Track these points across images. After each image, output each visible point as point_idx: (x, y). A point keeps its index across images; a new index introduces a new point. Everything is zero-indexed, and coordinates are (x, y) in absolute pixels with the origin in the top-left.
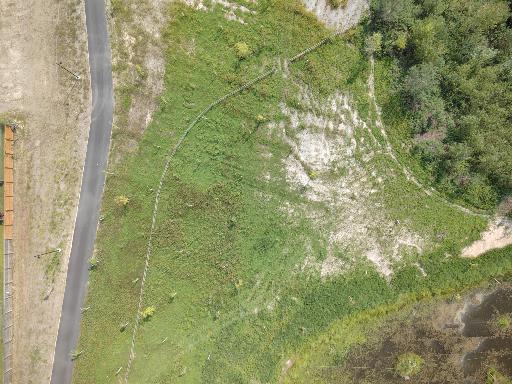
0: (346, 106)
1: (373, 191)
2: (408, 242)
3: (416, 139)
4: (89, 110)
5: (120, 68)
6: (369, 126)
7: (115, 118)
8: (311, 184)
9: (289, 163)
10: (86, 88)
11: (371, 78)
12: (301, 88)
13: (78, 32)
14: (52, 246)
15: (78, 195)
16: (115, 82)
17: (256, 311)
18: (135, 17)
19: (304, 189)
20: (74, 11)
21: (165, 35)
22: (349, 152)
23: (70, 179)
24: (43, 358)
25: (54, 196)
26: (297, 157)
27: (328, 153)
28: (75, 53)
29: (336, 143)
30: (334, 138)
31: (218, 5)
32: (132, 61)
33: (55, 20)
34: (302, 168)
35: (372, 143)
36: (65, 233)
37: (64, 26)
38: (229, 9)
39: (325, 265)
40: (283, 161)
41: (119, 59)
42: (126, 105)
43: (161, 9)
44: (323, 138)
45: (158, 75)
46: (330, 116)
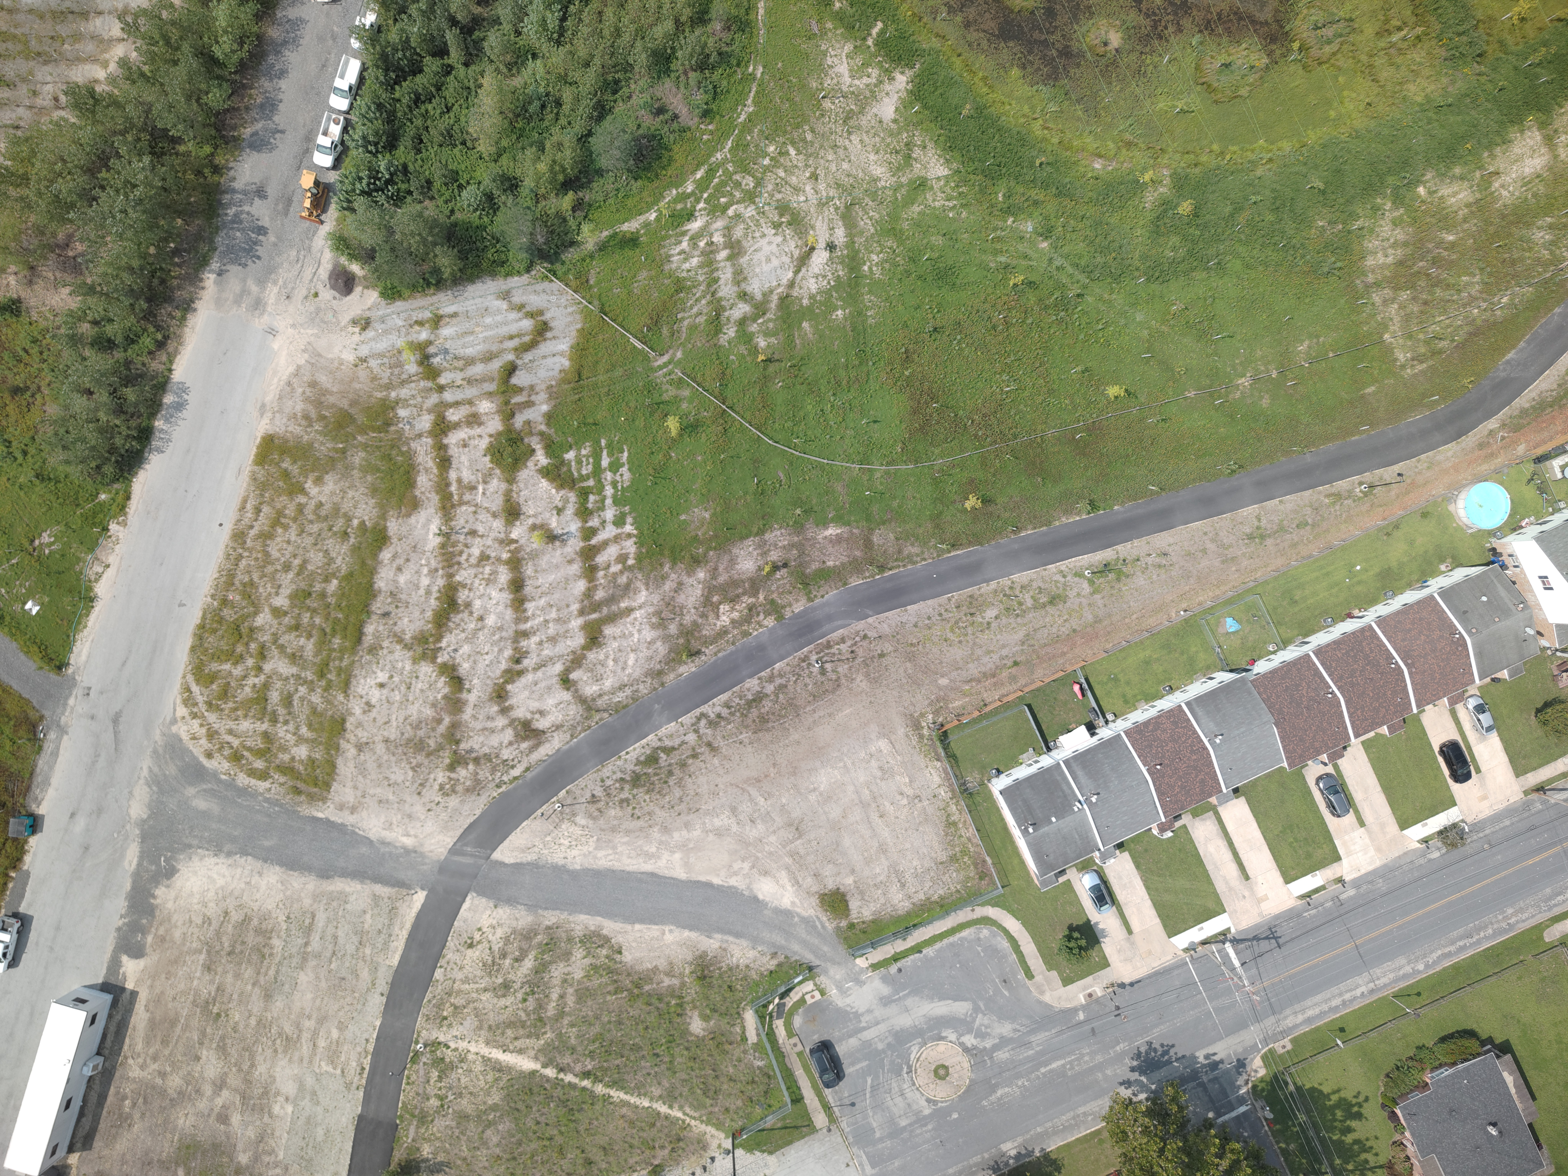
0: (685, 245)
1: (792, 152)
2: (843, 69)
3: (691, 123)
4: (860, 625)
5: (774, 609)
6: (698, 201)
7: (855, 581)
8: (821, 247)
9: (804, 293)
10: (829, 646)
11: (626, 227)
12: (686, 323)
13: (750, 697)
14: (1086, 587)
15: (993, 585)
16: (798, 608)
17: (1045, 245)
18: (688, 619)
20: (719, 716)
21: (697, 562)
22: (749, 212)
23: (974, 606)
24: (1256, 523)
25: (1012, 620)
26: (791, 284)
27: (766, 240)
28: (782, 687)
29: (746, 235)
30: (739, 242)
31: (616, 502)
32: (755, 594)
33: (747, 741)
34: (804, 270)
35: (723, 184)
36: (1059, 578)
37: (749, 721)
38: (614, 484)
39: (931, 175)
40: (805, 302)
41: (762, 616)
42: (826, 575)
43: (658, 587)
44: (747, 258)
45: (759, 546)
46: (709, 262)
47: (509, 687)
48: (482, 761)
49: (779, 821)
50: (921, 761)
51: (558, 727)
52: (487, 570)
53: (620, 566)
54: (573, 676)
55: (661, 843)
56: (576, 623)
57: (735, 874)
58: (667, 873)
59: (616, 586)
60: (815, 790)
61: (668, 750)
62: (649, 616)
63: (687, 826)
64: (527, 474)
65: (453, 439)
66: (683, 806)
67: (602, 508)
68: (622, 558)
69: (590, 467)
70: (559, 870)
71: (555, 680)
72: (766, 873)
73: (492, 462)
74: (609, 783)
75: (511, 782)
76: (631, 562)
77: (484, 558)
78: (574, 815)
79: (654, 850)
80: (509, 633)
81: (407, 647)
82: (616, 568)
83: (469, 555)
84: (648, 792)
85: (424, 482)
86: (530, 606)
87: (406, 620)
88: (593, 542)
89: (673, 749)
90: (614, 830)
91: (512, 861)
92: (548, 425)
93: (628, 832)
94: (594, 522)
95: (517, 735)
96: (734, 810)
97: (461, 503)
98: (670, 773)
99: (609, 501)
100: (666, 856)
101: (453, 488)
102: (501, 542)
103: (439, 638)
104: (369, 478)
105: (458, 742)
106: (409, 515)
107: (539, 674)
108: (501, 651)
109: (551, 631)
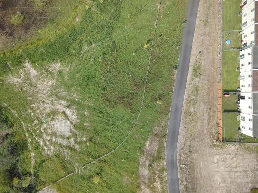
0: (46, 148)
1: (33, 105)
2: (16, 80)
3: (11, 131)
5: (162, 170)
7: (165, 144)
8: (65, 109)
9: (75, 120)
10: (180, 160)
11: (33, 164)
12: (69, 158)
13: (185, 189)
14: (197, 79)
15: (184, 105)
16: (165, 164)
17: (93, 45)
19: (68, 107)
22: (45, 125)
23: (188, 113)
24: (202, 21)
25: (197, 104)
26: (71, 123)
27: (55, 124)
28: (186, 179)
29: (51, 129)
30: (52, 132)
34: (69, 117)
35: (33, 130)
36: (191, 86)
39: (58, 68)
40: (78, 121)
41: (163, 175)
42: (159, 151)
44: (58, 132)
45: (142, 167)
46: (54, 144)
50: (225, 149)
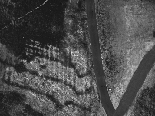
5: (83, 19)
12: (7, 14)
13: (102, 34)
16: (85, 13)
20: (104, 43)
28: (103, 25)
31: (42, 47)
32: (78, 23)
33: (112, 39)
37: (108, 36)
38: (38, 46)
41: (84, 23)
43: (67, 45)
47: (77, 90)
48: (92, 104)
49: (134, 39)
51: (91, 82)
52: (46, 84)
53: (58, 52)
54: (80, 74)
55: (128, 69)
56: (68, 69)
57: (142, 54)
58: (135, 70)
59: (63, 55)
60: (130, 27)
61: (107, 58)
62: (73, 50)
63: (127, 61)
64: (27, 66)
65: (12, 80)
66: (122, 60)
67: (43, 51)
68: (56, 51)
69: (32, 50)
70: (125, 95)
71: (80, 79)
72: (144, 47)
73: (21, 73)
74: (109, 75)
75: (99, 98)
76: (58, 50)
77: (43, 84)
78: (113, 86)
79: (129, 71)
80: (64, 85)
81: (58, 111)
82: (58, 54)
83: (41, 87)
84: (115, 67)
85: (19, 91)
86: (60, 78)
87: (51, 108)
88: (50, 57)
89: (107, 57)
90: (120, 78)
91: (118, 105)
92: (17, 56)
93: (122, 76)
94: (45, 54)
95: (89, 93)
96: (127, 48)
97: (28, 85)
98: (113, 60)
99: (42, 49)
100: (131, 69)
101: (24, 85)
102: (41, 78)
103: (59, 102)
104: (13, 104)
105: (85, 108)
106: (26, 98)
107: (77, 82)
108: (67, 89)
109: (67, 75)
